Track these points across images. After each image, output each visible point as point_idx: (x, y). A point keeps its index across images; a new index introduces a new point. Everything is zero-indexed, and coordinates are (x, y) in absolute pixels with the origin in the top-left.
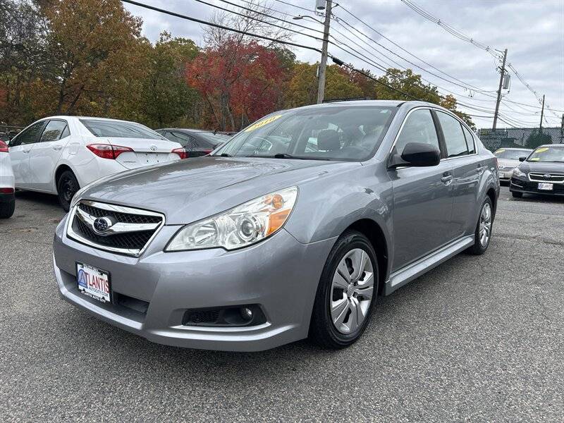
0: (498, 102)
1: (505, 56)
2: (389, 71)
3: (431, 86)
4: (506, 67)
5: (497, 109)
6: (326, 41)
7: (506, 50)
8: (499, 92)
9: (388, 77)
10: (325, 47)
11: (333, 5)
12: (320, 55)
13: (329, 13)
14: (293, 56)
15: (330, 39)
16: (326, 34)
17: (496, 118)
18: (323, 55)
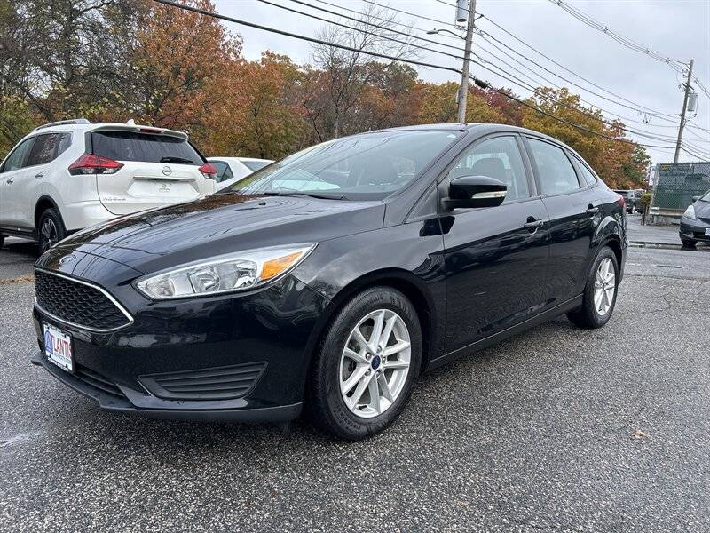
0: (682, 127)
1: (691, 69)
2: (538, 91)
3: (594, 110)
4: (692, 84)
5: (679, 138)
6: (467, 60)
7: (692, 62)
8: (682, 116)
9: (537, 98)
10: (466, 67)
11: (476, 16)
12: (460, 76)
13: (471, 27)
14: (414, 74)
15: (472, 56)
16: (468, 52)
17: (678, 148)
18: (464, 76)
